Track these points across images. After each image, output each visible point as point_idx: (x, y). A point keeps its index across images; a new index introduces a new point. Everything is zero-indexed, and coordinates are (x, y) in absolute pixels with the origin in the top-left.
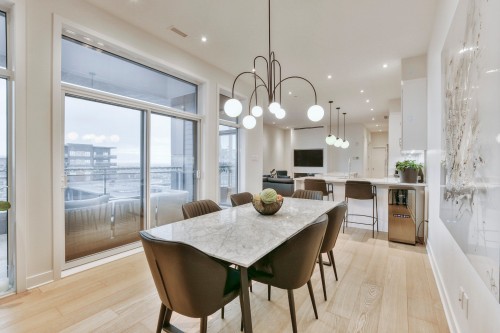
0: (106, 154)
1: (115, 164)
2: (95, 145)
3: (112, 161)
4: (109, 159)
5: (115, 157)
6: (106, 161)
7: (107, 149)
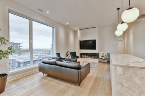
0: (19, 46)
1: (22, 49)
2: (14, 43)
3: (21, 48)
4: (20, 47)
5: (22, 47)
6: (19, 48)
7: (19, 44)
